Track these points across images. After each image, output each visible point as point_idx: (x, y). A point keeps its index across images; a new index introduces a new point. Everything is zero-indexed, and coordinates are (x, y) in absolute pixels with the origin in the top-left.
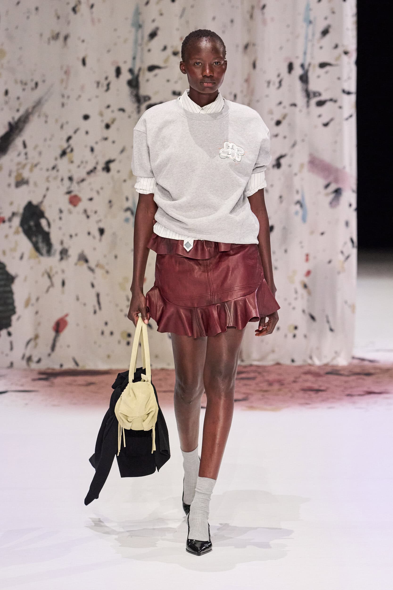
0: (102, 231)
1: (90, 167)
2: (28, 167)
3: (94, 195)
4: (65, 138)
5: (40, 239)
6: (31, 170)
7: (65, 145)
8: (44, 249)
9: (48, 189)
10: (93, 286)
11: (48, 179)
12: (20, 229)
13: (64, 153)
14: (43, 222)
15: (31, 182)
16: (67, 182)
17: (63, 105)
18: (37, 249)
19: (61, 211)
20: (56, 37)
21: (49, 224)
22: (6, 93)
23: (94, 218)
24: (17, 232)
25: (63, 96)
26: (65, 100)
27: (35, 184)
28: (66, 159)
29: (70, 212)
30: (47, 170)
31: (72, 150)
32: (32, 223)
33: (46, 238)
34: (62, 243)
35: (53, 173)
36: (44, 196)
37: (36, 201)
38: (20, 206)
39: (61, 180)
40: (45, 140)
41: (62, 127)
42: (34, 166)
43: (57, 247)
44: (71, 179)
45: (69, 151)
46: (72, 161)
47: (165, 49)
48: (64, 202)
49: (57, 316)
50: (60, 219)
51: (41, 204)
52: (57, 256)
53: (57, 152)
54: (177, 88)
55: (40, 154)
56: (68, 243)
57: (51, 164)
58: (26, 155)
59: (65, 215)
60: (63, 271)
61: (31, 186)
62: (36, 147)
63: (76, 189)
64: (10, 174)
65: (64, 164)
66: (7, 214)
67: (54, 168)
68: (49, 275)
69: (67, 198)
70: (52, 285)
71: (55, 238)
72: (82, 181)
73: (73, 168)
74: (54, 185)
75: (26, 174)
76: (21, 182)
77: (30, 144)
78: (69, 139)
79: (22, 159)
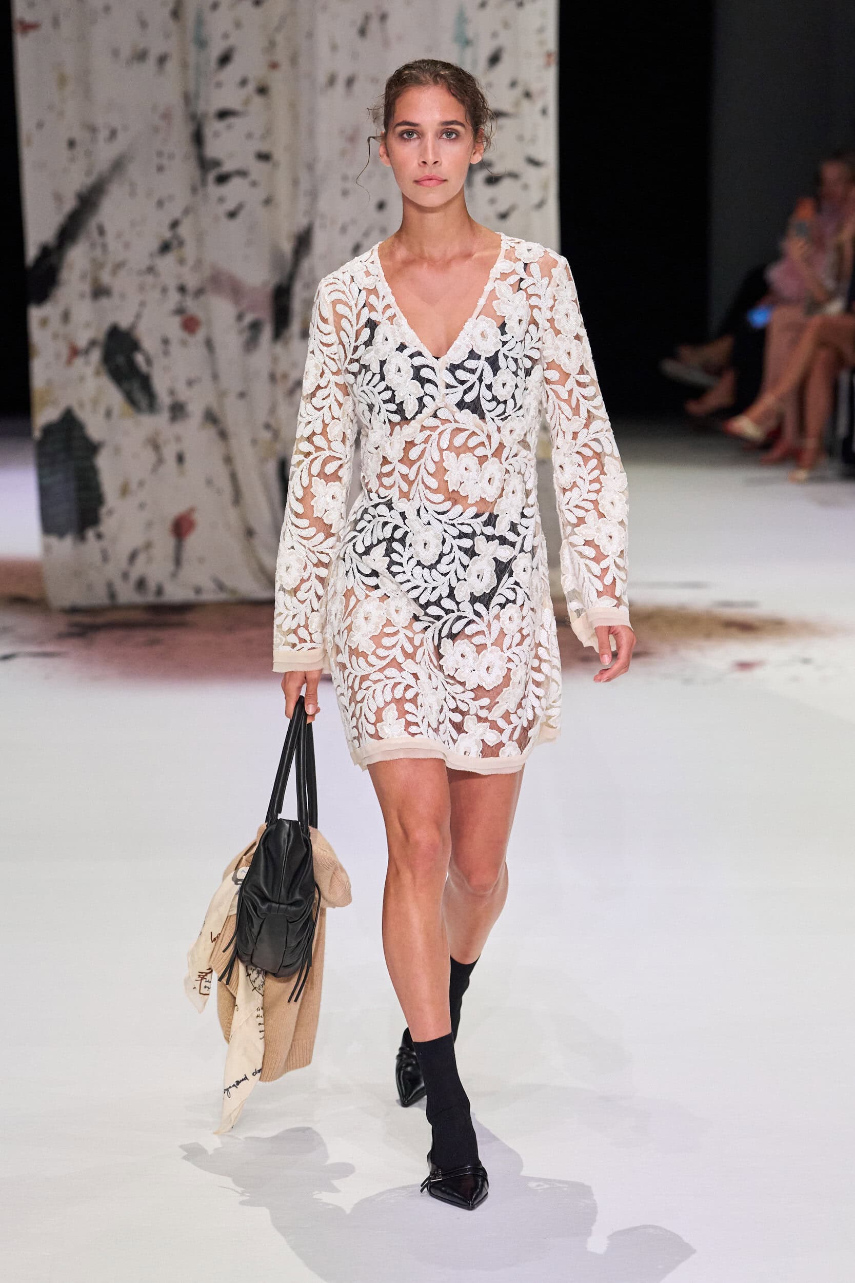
2: (109, 267)
4: (167, 221)
5: (136, 386)
6: (114, 273)
7: (167, 234)
8: (143, 402)
9: (143, 304)
10: (227, 461)
11: (142, 288)
12: (103, 371)
13: (165, 248)
14: (139, 359)
15: (115, 292)
16: (175, 295)
17: (161, 169)
18: (131, 401)
19: (166, 341)
20: (143, 56)
21: (149, 362)
22: (72, 144)
24: (99, 375)
25: (160, 154)
26: (165, 162)
27: (122, 296)
28: (169, 259)
29: (184, 343)
30: (140, 273)
31: (181, 244)
32: (120, 360)
33: (145, 383)
34: (172, 392)
35: (150, 279)
36: (138, 316)
37: (124, 323)
38: (99, 331)
39: (164, 290)
40: (133, 224)
41: (160, 204)
42: (118, 267)
43: (164, 399)
44: (182, 289)
45: (175, 243)
46: (182, 261)
47: (244, 82)
48: (173, 327)
49: (175, 510)
50: (166, 353)
51: (133, 326)
52: (165, 415)
53: (155, 245)
54: (264, 147)
55: (127, 246)
56: (184, 394)
57: (145, 262)
58: (104, 247)
59: (175, 348)
60: (178, 439)
61: (115, 300)
62: (119, 235)
63: (192, 305)
64: (83, 277)
65: (167, 263)
66: (82, 343)
67: (151, 270)
68: (155, 444)
69: (176, 321)
70: (160, 461)
71: (160, 385)
72: (200, 292)
73: (185, 270)
74: (153, 296)
75: (105, 278)
76: (99, 291)
77: (110, 229)
78: (175, 224)
79: (98, 253)
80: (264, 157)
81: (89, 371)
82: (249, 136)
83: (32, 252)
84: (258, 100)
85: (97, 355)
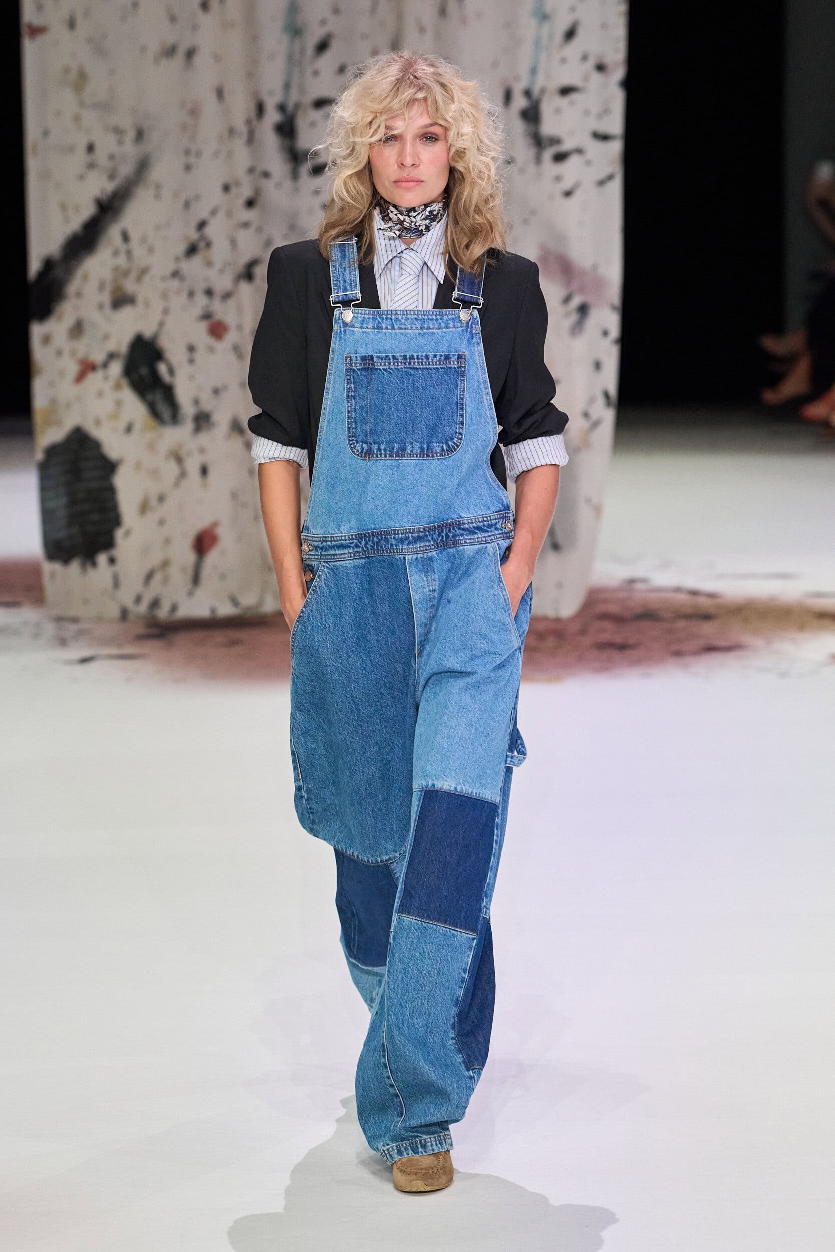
1: (236, 273)
2: (133, 275)
4: (194, 223)
5: (158, 397)
6: (139, 279)
7: (194, 236)
8: (166, 414)
9: (166, 311)
12: (124, 382)
13: (192, 250)
14: (162, 368)
15: (140, 300)
16: (201, 301)
17: (188, 168)
18: (155, 413)
19: (191, 348)
20: (170, 51)
21: (171, 371)
22: (90, 148)
24: (118, 387)
25: (187, 152)
26: (192, 160)
27: (147, 304)
28: (197, 261)
29: (211, 349)
30: (164, 279)
31: (209, 245)
32: (144, 371)
33: (168, 394)
34: (197, 402)
35: (175, 284)
36: (161, 324)
37: (148, 333)
38: (121, 342)
39: (191, 294)
40: (158, 228)
41: (187, 206)
42: (143, 273)
43: (188, 409)
44: (209, 293)
45: (202, 245)
46: (209, 264)
48: (200, 333)
49: (197, 526)
50: (191, 361)
51: (156, 336)
52: (189, 426)
53: (182, 248)
55: (151, 250)
56: (207, 404)
57: (171, 267)
58: (129, 253)
59: (199, 356)
60: (202, 451)
61: (140, 307)
62: (144, 240)
63: (218, 310)
64: (101, 287)
65: (194, 267)
66: (98, 357)
67: (176, 274)
68: (178, 457)
69: (202, 327)
70: (183, 474)
71: (184, 393)
72: (227, 296)
73: (213, 274)
74: (178, 301)
75: (130, 286)
76: (121, 300)
77: (134, 235)
78: (202, 225)
79: (122, 261)
81: (107, 386)
83: (34, 266)
85: (116, 368)
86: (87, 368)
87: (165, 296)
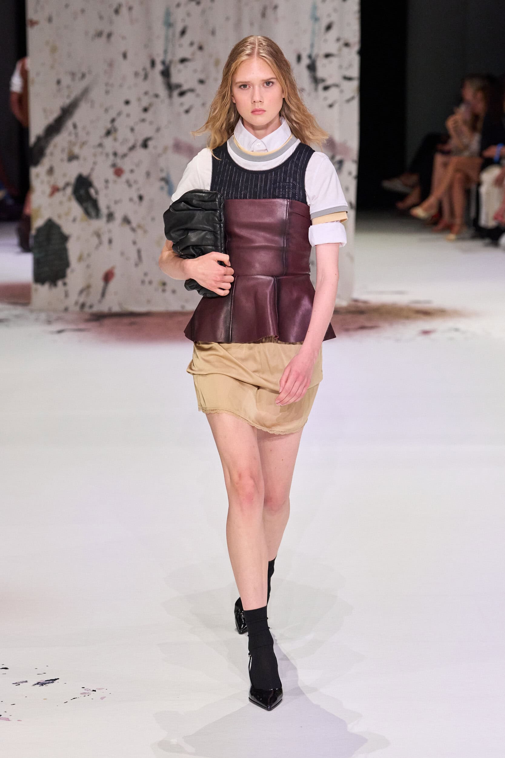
0: (141, 198)
1: (130, 144)
2: (78, 145)
3: (133, 167)
4: (109, 119)
5: (90, 205)
6: (81, 147)
7: (109, 126)
8: (93, 213)
9: (95, 163)
10: (134, 243)
12: (73, 198)
13: (108, 133)
14: (92, 191)
15: (81, 157)
16: (111, 157)
17: (107, 92)
18: (87, 213)
19: (107, 181)
20: (99, 34)
21: (97, 192)
22: (59, 82)
23: (135, 187)
24: (70, 200)
25: (107, 84)
26: (109, 88)
27: (85, 159)
28: (110, 138)
29: (115, 182)
30: (95, 147)
31: (116, 130)
32: (82, 192)
33: (95, 204)
34: (108, 207)
35: (100, 150)
36: (92, 169)
37: (85, 173)
38: (72, 178)
39: (107, 155)
40: (92, 122)
41: (106, 110)
42: (83, 144)
43: (104, 211)
44: (115, 154)
45: (113, 130)
46: (115, 140)
47: (192, 44)
48: (110, 174)
49: (105, 268)
50: (107, 187)
51: (89, 175)
52: (104, 219)
53: (103, 132)
54: (202, 77)
55: (88, 133)
56: (114, 208)
57: (97, 141)
58: (76, 135)
59: (110, 185)
60: (110, 231)
61: (81, 161)
62: (84, 128)
63: (119, 162)
64: (63, 151)
65: (108, 142)
66: (61, 184)
67: (100, 145)
68: (98, 235)
69: (112, 171)
70: (100, 243)
71: (102, 204)
72: (124, 156)
73: (117, 144)
74: (101, 159)
75: (76, 150)
76: (72, 157)
77: (79, 125)
78: (113, 121)
79: (73, 138)
80: (202, 82)
81: (65, 199)
82: (195, 71)
84: (199, 53)
85: (69, 190)
86: (55, 190)
87: (95, 155)
